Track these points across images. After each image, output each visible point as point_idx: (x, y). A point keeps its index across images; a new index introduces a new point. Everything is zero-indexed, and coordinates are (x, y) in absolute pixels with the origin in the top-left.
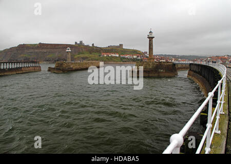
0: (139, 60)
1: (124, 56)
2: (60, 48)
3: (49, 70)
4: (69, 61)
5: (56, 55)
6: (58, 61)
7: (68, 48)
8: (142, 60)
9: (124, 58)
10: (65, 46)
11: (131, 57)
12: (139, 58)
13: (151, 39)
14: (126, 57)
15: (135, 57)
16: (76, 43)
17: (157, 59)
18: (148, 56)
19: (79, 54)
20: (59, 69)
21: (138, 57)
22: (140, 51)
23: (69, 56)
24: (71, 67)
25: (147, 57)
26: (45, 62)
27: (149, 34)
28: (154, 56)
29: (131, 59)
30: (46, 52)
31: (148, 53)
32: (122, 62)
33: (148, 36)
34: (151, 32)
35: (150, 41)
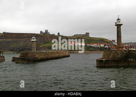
0: (106, 49)
1: (90, 45)
2: (25, 37)
3: (13, 61)
4: (34, 50)
5: (21, 44)
6: (22, 50)
7: (33, 37)
8: (109, 49)
9: (91, 47)
10: (30, 36)
11: (98, 46)
12: (107, 47)
13: (119, 26)
14: (93, 45)
15: (102, 45)
16: (41, 32)
17: (126, 47)
18: (116, 44)
19: (44, 44)
20: (24, 59)
21: (105, 45)
22: (107, 40)
23: (34, 45)
24: (37, 56)
25: (115, 46)
26: (9, 52)
27: (116, 22)
28: (123, 44)
29: (98, 48)
30: (10, 42)
31: (116, 42)
32: (88, 52)
33: (116, 23)
34: (118, 19)
35: (118, 28)
